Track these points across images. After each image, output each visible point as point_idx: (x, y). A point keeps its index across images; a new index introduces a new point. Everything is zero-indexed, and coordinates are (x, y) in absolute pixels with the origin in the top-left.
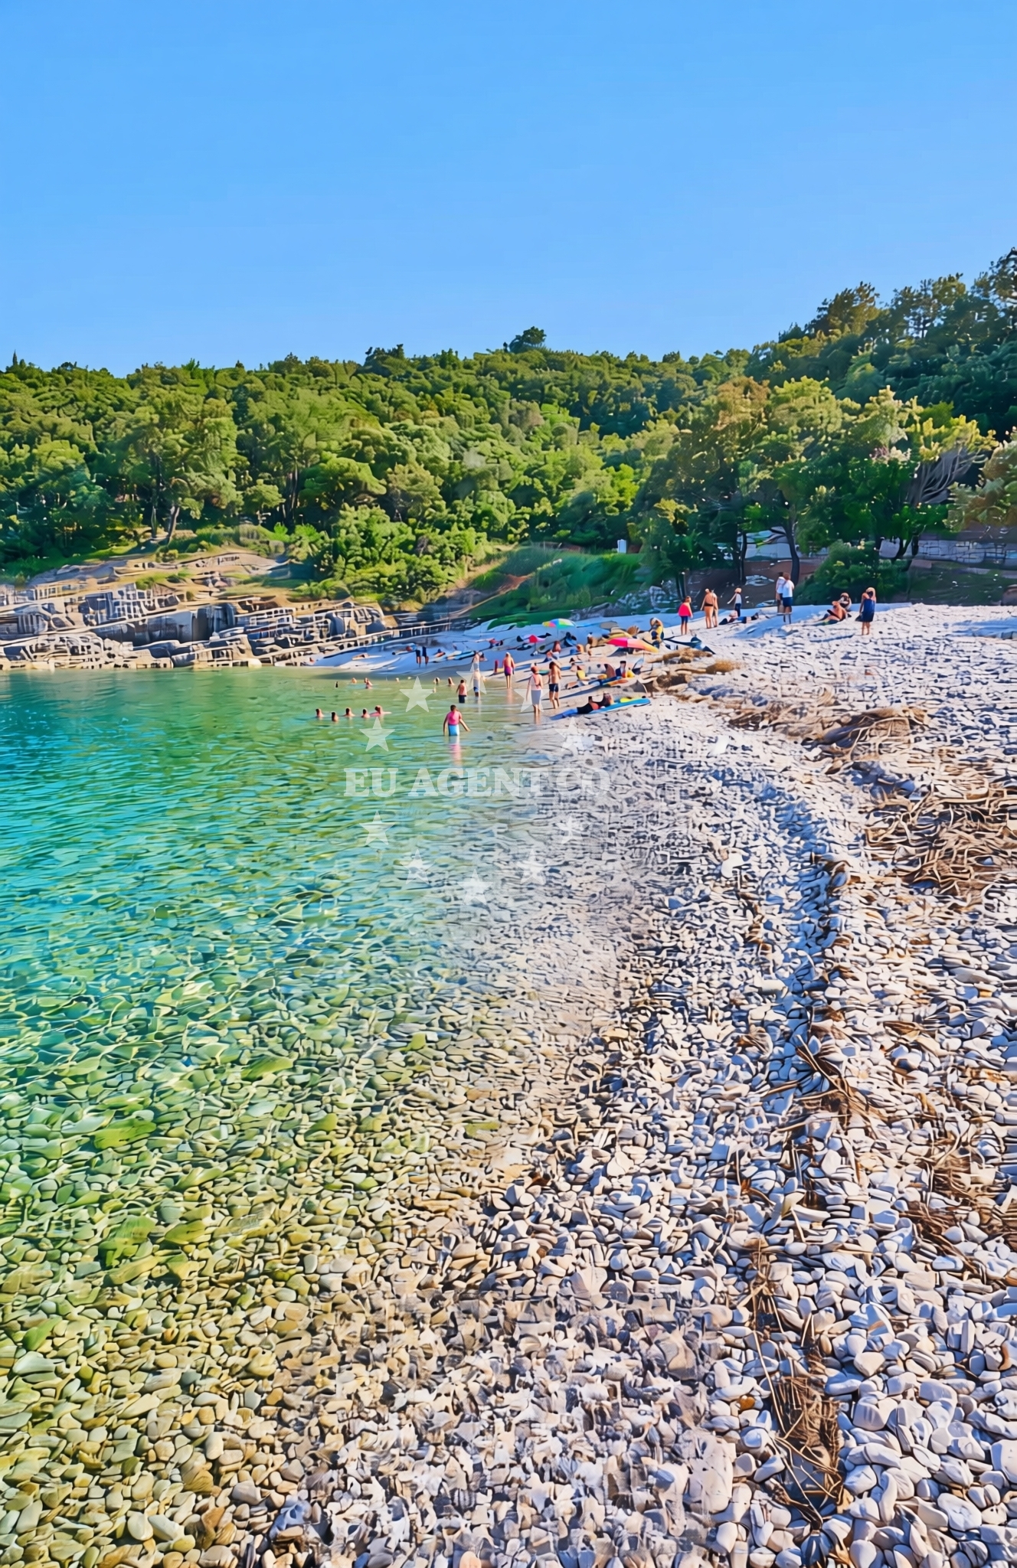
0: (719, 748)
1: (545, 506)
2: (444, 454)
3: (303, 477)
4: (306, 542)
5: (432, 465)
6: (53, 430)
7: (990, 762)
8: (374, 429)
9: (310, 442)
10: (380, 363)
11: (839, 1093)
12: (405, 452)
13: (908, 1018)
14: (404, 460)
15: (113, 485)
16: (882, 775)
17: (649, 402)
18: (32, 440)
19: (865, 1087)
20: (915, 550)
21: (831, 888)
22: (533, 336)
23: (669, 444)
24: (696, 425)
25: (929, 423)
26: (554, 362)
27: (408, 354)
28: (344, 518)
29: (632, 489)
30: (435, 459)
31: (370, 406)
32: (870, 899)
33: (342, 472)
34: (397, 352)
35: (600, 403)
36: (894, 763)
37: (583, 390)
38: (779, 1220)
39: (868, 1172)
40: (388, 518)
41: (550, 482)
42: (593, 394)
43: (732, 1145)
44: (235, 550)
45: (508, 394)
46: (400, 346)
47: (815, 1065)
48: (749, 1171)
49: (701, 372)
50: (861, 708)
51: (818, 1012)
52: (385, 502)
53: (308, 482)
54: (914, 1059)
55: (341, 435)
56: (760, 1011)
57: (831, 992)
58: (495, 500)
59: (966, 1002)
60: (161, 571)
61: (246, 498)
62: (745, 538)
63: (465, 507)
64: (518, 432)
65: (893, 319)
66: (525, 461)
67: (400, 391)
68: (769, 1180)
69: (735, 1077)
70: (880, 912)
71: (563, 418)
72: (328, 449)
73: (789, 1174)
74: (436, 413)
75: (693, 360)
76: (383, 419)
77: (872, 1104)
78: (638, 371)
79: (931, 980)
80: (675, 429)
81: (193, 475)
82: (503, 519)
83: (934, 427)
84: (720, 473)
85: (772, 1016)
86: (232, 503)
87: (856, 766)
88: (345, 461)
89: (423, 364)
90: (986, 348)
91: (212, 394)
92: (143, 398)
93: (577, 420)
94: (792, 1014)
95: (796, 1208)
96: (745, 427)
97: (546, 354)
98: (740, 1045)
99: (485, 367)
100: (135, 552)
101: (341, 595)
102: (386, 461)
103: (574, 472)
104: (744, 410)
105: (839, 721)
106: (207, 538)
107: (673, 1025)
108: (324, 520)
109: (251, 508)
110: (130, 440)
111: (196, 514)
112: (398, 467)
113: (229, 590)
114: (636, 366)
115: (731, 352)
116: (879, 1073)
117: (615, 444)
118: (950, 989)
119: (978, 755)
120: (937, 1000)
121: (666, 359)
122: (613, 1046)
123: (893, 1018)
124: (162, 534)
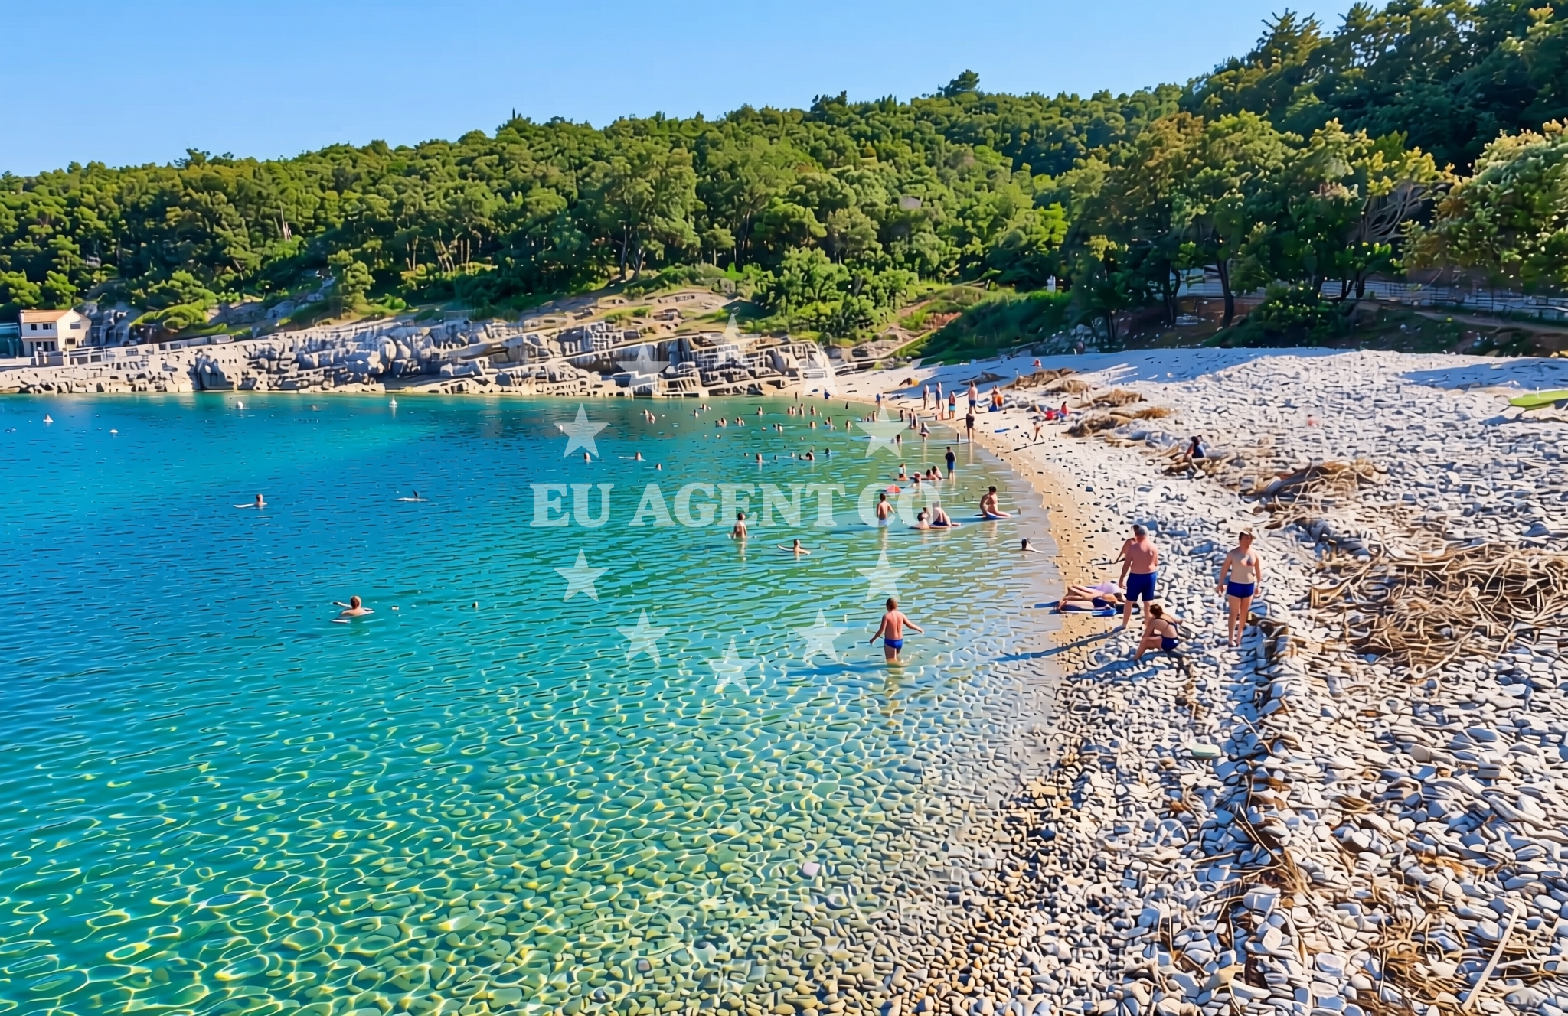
0: (1154, 496)
1: (976, 246)
2: (880, 197)
3: (753, 220)
4: (752, 282)
5: (869, 209)
6: (544, 178)
7: (1448, 524)
8: (819, 175)
9: (761, 188)
10: (825, 111)
11: (1282, 868)
12: (845, 196)
13: (1355, 794)
14: (844, 203)
15: (591, 230)
16: (1325, 530)
17: (1079, 142)
18: (525, 188)
19: (1309, 863)
20: (1360, 291)
21: (1271, 651)
22: (967, 80)
23: (1099, 183)
24: (1129, 161)
25: (1379, 156)
26: (989, 104)
27: (851, 100)
28: (787, 259)
29: (1062, 227)
30: (873, 205)
31: (815, 152)
32: (1313, 665)
33: (786, 217)
34: (841, 99)
35: (1031, 142)
36: (1341, 520)
37: (1016, 132)
38: (1214, 993)
39: (1312, 952)
40: (828, 259)
41: (980, 223)
42: (1025, 136)
43: (1164, 910)
44: (692, 289)
45: (943, 137)
46: (844, 94)
47: (1255, 836)
48: (1182, 940)
49: (1130, 108)
50: (1303, 461)
51: (1257, 782)
52: (826, 244)
53: (756, 225)
54: (1362, 838)
55: (786, 181)
56: (1192, 776)
57: (1270, 762)
58: (928, 241)
59: (1422, 781)
60: (627, 307)
61: (703, 241)
62: (1178, 275)
63: (899, 248)
64: (953, 174)
65: (1338, 49)
66: (957, 204)
67: (842, 137)
68: (1204, 951)
69: (1166, 842)
70: (1326, 680)
71: (995, 159)
72: (776, 194)
73: (1226, 947)
74: (875, 159)
75: (1122, 97)
76: (827, 165)
77: (1317, 883)
78: (1067, 112)
79: (1382, 757)
80: (1107, 167)
81: (657, 219)
82: (935, 258)
83: (1384, 161)
84: (1152, 209)
85: (1206, 782)
86: (689, 246)
87: (1299, 522)
88: (790, 208)
89: (865, 110)
90: (1444, 75)
91: (676, 144)
92: (617, 148)
93: (1010, 161)
94: (1231, 781)
95: (1234, 983)
96: (1178, 162)
97: (980, 96)
98: (1172, 810)
99: (921, 111)
100: (607, 291)
101: (781, 333)
102: (827, 206)
103: (1005, 213)
104: (1178, 144)
105: (1277, 474)
106: (667, 276)
107: (1100, 783)
108: (771, 261)
109: (707, 250)
110: (606, 188)
111: (660, 254)
112: (840, 212)
113: (685, 326)
114: (1067, 106)
115: (1161, 87)
116: (1324, 850)
117: (1046, 183)
118: (1403, 767)
119: (1433, 515)
120: (1389, 777)
121: (1096, 98)
122: (1041, 802)
123: (1342, 792)
124: (629, 274)
